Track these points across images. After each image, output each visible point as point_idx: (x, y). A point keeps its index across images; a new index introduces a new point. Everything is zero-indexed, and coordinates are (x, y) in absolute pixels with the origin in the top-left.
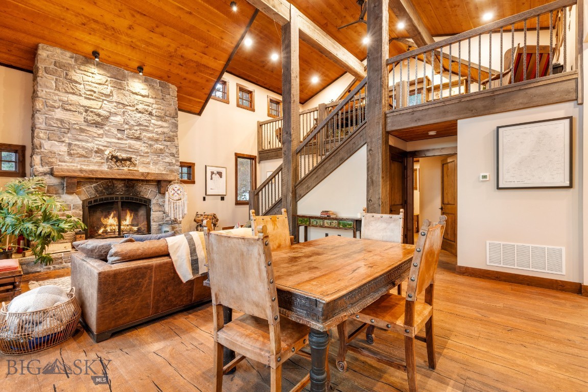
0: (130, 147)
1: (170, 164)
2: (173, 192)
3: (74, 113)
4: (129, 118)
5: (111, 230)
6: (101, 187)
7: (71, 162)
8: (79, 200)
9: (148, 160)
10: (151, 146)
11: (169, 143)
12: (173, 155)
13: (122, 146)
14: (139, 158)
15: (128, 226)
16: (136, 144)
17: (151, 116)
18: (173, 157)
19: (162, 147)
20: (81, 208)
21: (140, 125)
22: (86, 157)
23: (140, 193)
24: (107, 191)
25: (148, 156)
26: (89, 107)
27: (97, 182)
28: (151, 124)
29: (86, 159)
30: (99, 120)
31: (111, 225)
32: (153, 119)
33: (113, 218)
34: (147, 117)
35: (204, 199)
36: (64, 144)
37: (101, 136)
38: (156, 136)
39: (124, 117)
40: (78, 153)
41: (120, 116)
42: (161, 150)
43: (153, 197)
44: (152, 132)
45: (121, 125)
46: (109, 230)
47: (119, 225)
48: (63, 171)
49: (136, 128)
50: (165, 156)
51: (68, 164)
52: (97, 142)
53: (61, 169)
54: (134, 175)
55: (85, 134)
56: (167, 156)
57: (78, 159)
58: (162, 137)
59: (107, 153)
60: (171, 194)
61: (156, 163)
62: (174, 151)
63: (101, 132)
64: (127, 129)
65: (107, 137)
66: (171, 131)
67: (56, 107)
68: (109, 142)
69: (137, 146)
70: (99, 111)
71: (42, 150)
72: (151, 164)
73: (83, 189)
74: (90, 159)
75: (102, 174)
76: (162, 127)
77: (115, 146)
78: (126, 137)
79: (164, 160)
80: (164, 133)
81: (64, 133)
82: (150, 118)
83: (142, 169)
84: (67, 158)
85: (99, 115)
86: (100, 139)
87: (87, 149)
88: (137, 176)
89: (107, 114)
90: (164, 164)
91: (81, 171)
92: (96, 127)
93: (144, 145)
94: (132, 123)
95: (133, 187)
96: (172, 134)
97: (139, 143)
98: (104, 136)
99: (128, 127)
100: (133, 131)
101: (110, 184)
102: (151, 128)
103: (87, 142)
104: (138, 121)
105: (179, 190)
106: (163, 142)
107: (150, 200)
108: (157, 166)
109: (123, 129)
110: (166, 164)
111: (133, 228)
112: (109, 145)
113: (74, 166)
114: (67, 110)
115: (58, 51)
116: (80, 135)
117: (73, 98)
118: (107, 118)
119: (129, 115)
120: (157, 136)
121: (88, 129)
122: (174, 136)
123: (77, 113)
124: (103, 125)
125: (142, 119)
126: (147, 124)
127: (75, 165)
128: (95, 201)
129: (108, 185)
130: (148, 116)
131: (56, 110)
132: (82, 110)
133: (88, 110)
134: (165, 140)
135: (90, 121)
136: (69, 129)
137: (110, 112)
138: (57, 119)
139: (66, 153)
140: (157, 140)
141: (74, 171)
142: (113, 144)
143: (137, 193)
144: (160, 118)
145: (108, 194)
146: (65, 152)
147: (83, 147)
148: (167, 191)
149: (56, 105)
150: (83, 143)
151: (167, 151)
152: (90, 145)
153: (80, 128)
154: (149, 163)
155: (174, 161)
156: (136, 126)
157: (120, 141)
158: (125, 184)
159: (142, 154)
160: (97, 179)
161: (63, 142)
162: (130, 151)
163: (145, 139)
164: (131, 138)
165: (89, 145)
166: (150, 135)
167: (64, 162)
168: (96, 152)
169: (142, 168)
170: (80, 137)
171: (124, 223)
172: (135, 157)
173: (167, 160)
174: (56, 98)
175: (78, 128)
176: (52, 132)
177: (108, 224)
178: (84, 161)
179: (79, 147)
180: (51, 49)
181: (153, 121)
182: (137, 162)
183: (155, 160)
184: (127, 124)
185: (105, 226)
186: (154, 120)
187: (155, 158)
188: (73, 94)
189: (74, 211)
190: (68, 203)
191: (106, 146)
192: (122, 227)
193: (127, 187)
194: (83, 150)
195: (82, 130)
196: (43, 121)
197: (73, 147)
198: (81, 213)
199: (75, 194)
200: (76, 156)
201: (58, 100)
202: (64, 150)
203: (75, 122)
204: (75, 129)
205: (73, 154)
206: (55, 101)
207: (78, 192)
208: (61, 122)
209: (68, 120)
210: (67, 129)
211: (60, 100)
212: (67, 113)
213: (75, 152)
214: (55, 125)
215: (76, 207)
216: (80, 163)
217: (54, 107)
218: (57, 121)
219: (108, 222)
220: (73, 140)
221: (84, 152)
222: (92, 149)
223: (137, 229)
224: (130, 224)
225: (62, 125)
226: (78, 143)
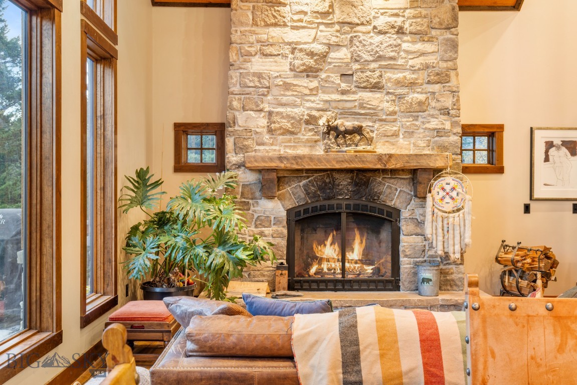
0: (361, 106)
1: (439, 132)
2: (442, 193)
3: (277, 58)
4: (360, 48)
5: (329, 269)
6: (313, 186)
7: (272, 144)
8: (282, 209)
9: (395, 128)
10: (401, 97)
11: (436, 87)
12: (445, 112)
13: (348, 105)
14: (377, 125)
15: (357, 262)
16: (373, 98)
17: (400, 36)
18: (446, 117)
19: (422, 97)
20: (285, 223)
21: (380, 58)
22: (292, 133)
23: (379, 197)
24: (324, 192)
25: (395, 121)
26: (297, 43)
27: (308, 177)
28: (402, 53)
29: (292, 137)
30: (311, 62)
31: (328, 260)
32: (404, 42)
33: (331, 245)
34: (391, 39)
35: (527, 209)
36: (263, 114)
37: (314, 93)
38: (409, 76)
39: (352, 49)
40: (281, 128)
41: (344, 49)
42: (420, 103)
43: (405, 205)
44: (402, 68)
45: (347, 64)
46: (325, 270)
47: (343, 261)
48: (256, 161)
49: (373, 65)
50: (429, 115)
51: (267, 148)
52: (308, 104)
53: (254, 157)
54: (363, 161)
55: (290, 93)
56: (433, 116)
57: (281, 137)
58: (423, 76)
59: (322, 122)
60: (438, 198)
61: (410, 134)
62: (448, 102)
63: (314, 84)
64: (357, 71)
65: (324, 92)
66: (442, 60)
67: (253, 54)
68: (327, 101)
69: (375, 103)
70: (312, 45)
71: (236, 128)
72: (401, 136)
73: (288, 189)
74: (300, 136)
75: (312, 161)
76: (423, 54)
77: (336, 108)
78: (356, 87)
79: (427, 126)
80: (427, 67)
81: (263, 95)
82: (399, 41)
83: (382, 148)
84: (266, 137)
85: (311, 54)
86: (312, 98)
87: (293, 118)
88: (370, 162)
89: (325, 48)
90: (427, 133)
91: (281, 158)
92: (308, 76)
93: (387, 98)
94: (366, 57)
95: (367, 183)
96: (443, 65)
97: (378, 95)
98: (320, 91)
99: (359, 67)
100: (368, 73)
101: (327, 180)
102: (400, 62)
103: (294, 105)
104: (377, 52)
105: (453, 189)
106: (425, 86)
107: (398, 212)
108: (413, 140)
109: (350, 72)
110: (431, 133)
111: (365, 267)
112: (326, 106)
113: (275, 150)
114: (266, 55)
116: (284, 95)
117: (275, 32)
118: (324, 56)
119: (360, 42)
120: (413, 76)
121: (295, 82)
122: (448, 69)
123: (280, 57)
124: (318, 70)
125: (383, 47)
126: (392, 54)
127: (277, 148)
128: (306, 211)
129: (325, 182)
130: (395, 36)
131: (253, 59)
132: (287, 50)
133: (295, 48)
134: (429, 82)
135: (298, 68)
136: (269, 87)
137: (329, 45)
138: (254, 74)
139: (265, 130)
140: (412, 85)
141: (271, 159)
142: (334, 104)
143: (374, 197)
144: (421, 35)
145: (325, 199)
146: (264, 127)
147: (288, 117)
148: (430, 192)
149: (252, 50)
150: (289, 109)
151: (433, 104)
152: (298, 112)
153: (285, 84)
154: (395, 135)
155: (448, 126)
156: (373, 61)
157: (345, 97)
158: (352, 178)
159: (384, 117)
160: (308, 171)
161: (261, 110)
162: (361, 114)
163: (389, 85)
164: (365, 88)
165: (296, 110)
166: (399, 75)
167: (263, 144)
168: (307, 122)
169: (384, 145)
170: (284, 100)
171: (350, 256)
172: (371, 124)
173: (434, 124)
174: (253, 38)
175: (281, 83)
176: (248, 96)
177: (324, 256)
178: (290, 141)
179: (283, 117)
181: (405, 46)
182: (374, 135)
183: (407, 127)
184: (356, 61)
185: (320, 260)
186: (408, 41)
187: (407, 121)
188: (275, 25)
189: (275, 228)
190: (268, 214)
191: (323, 110)
192: (347, 265)
193: (356, 184)
194: (288, 122)
195: (287, 86)
196: (237, 81)
197: (275, 118)
198: (285, 231)
199: (276, 198)
200: (279, 132)
201: (255, 42)
202: (262, 125)
203: (278, 74)
204: (277, 85)
205: (275, 130)
206: (251, 44)
207: (280, 195)
208: (259, 78)
209: (268, 72)
210: (266, 88)
211: (258, 41)
212: (267, 60)
213: (277, 125)
214: (251, 84)
215: (277, 221)
216: (283, 144)
217: (250, 54)
218: (254, 76)
219: (324, 253)
220: (274, 106)
221: (289, 125)
222: (301, 117)
223: (371, 271)
224: (359, 260)
225: (260, 83)
226: (281, 110)
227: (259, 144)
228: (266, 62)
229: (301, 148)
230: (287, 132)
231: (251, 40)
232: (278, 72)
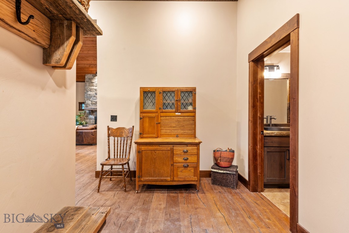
3: (93, 92)
36: (90, 101)
81: (90, 98)
84: (91, 105)
91: (91, 108)
114: (91, 91)
115: (89, 75)
117: (92, 87)
131: (89, 92)
132: (94, 90)
138: (89, 94)
146: (91, 103)
149: (88, 90)
176: (88, 98)
180: (88, 75)
188: (92, 86)
195: (94, 96)
196: (86, 95)
198: (94, 121)
207: (93, 114)
209: (91, 94)
211: (90, 89)
214: (88, 96)
225: (90, 96)
226: (93, 100)
227: (90, 106)
230: (94, 104)
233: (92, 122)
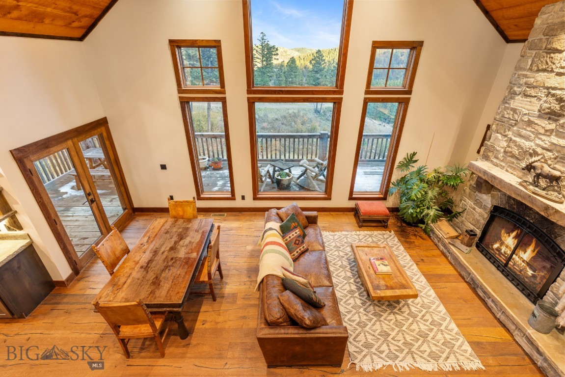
3: (533, 99)
5: (504, 252)
6: (514, 200)
7: (502, 161)
8: (490, 203)
15: (524, 261)
22: (517, 158)
24: (518, 208)
26: (554, 88)
29: (516, 161)
30: (556, 107)
31: (507, 247)
33: (513, 238)
36: (506, 139)
37: (548, 133)
40: (511, 152)
46: (503, 251)
47: (513, 252)
51: (498, 162)
52: (538, 142)
55: (529, 129)
57: (509, 158)
63: (552, 126)
65: (556, 136)
67: (518, 93)
68: (554, 144)
71: (489, 142)
73: (498, 193)
81: (511, 125)
84: (501, 156)
85: (560, 100)
86: (544, 138)
87: (522, 148)
92: (549, 118)
98: (553, 134)
103: (527, 138)
111: (528, 269)
112: (551, 147)
113: (501, 165)
114: (526, 96)
116: (525, 129)
117: (541, 77)
121: (537, 121)
123: (536, 98)
124: (560, 115)
127: (504, 164)
131: (517, 98)
132: (543, 93)
133: (550, 93)
135: (544, 110)
136: (517, 121)
139: (502, 150)
146: (503, 148)
147: (519, 147)
149: (519, 90)
150: (523, 141)
152: (526, 144)
153: (529, 120)
161: (506, 136)
170: (524, 132)
171: (520, 253)
174: (523, 81)
175: (526, 120)
176: (502, 123)
177: (506, 243)
178: (513, 163)
179: (516, 145)
185: (502, 243)
188: (544, 70)
189: (482, 210)
190: (481, 200)
191: (547, 150)
192: (515, 256)
194: (518, 150)
195: (530, 123)
196: (501, 111)
197: (512, 145)
198: (486, 216)
199: (490, 195)
200: (509, 154)
201: (523, 84)
202: (502, 146)
203: (527, 112)
204: (523, 121)
205: (507, 152)
206: (520, 86)
207: (493, 194)
208: (514, 112)
209: (521, 109)
210: (515, 121)
211: (526, 84)
212: (526, 99)
213: (510, 150)
214: (507, 116)
215: (485, 208)
216: (509, 164)
217: (515, 93)
218: (511, 110)
219: (506, 240)
220: (516, 135)
221: (517, 152)
222: (528, 150)
223: (531, 275)
224: (527, 262)
225: (513, 117)
226: (518, 139)
228: (524, 101)
229: (518, 172)
230: (513, 156)
231: (521, 82)
232: (528, 110)
233: (477, 216)
